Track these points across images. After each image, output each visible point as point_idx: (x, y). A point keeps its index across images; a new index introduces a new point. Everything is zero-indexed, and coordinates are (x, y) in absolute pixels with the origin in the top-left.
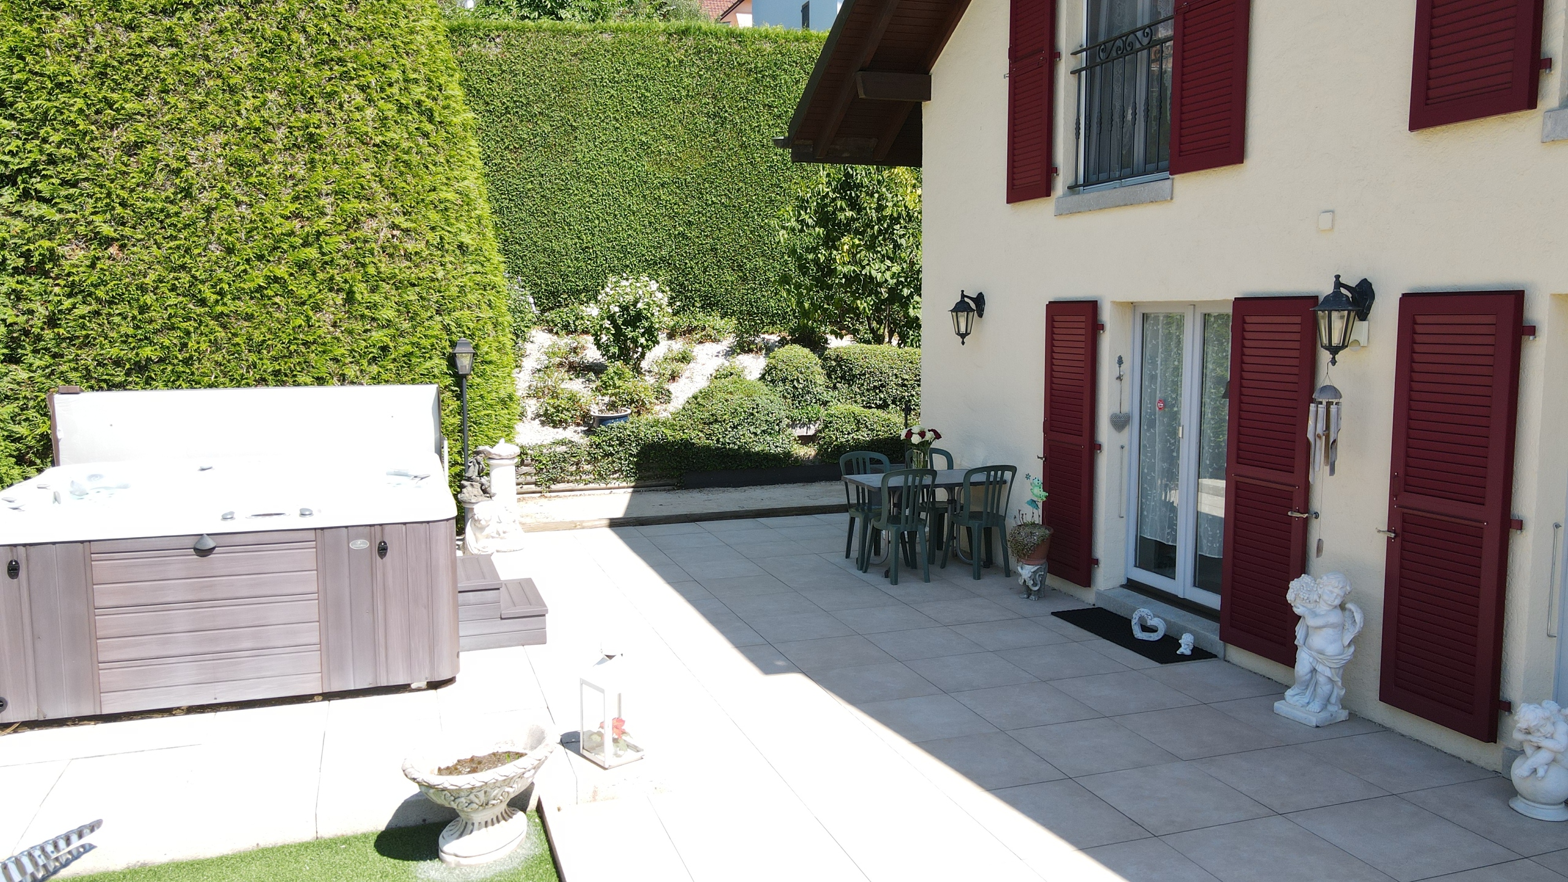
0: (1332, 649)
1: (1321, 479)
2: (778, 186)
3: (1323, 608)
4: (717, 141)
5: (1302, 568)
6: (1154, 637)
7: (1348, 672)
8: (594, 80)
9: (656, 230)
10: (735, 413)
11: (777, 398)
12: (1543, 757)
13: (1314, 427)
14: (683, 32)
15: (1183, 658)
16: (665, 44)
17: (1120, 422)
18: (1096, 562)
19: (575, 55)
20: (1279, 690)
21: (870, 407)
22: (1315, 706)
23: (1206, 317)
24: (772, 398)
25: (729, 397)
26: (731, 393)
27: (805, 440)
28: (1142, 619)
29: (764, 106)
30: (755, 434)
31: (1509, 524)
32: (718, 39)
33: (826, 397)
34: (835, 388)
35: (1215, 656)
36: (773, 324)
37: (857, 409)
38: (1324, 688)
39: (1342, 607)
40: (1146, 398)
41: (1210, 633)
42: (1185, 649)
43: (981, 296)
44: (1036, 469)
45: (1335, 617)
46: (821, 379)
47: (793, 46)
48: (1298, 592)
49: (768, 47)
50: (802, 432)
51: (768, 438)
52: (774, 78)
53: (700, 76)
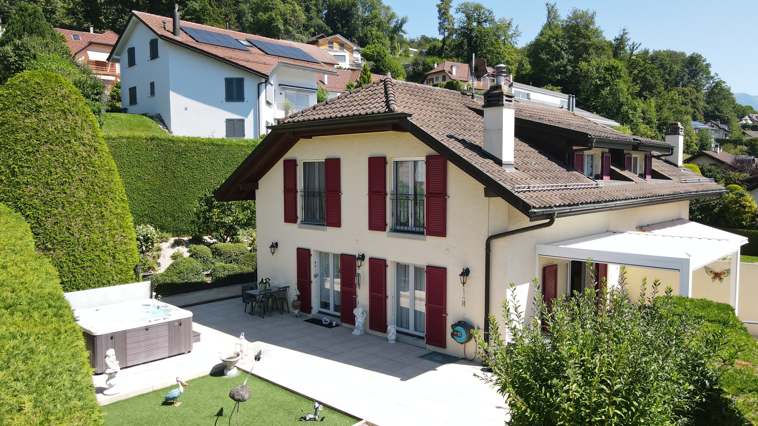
0: (361, 321)
1: (358, 290)
2: (187, 189)
3: (359, 314)
4: (166, 175)
5: (356, 307)
6: (327, 323)
7: (364, 324)
8: (120, 155)
9: (143, 205)
10: (187, 270)
11: (199, 263)
12: (392, 333)
13: (356, 281)
14: (152, 139)
15: (334, 327)
16: (146, 143)
17: (316, 276)
18: (312, 308)
19: (113, 146)
20: (353, 330)
21: (227, 263)
22: (359, 332)
23: (334, 255)
24: (197, 263)
25: (184, 264)
26: (184, 263)
27: (207, 275)
28: (325, 320)
29: (182, 164)
30: (193, 275)
31: (386, 297)
32: (165, 142)
33: (213, 261)
34: (215, 258)
35: (339, 325)
36: (184, 234)
37: (223, 264)
38: (360, 328)
39: (363, 313)
40: (321, 270)
41: (339, 321)
42: (334, 325)
43: (277, 243)
44: (296, 287)
45: (361, 315)
46: (211, 256)
47: (191, 145)
48: (355, 311)
49: (183, 145)
50: (206, 273)
51: (197, 276)
52: (185, 155)
53: (159, 154)
